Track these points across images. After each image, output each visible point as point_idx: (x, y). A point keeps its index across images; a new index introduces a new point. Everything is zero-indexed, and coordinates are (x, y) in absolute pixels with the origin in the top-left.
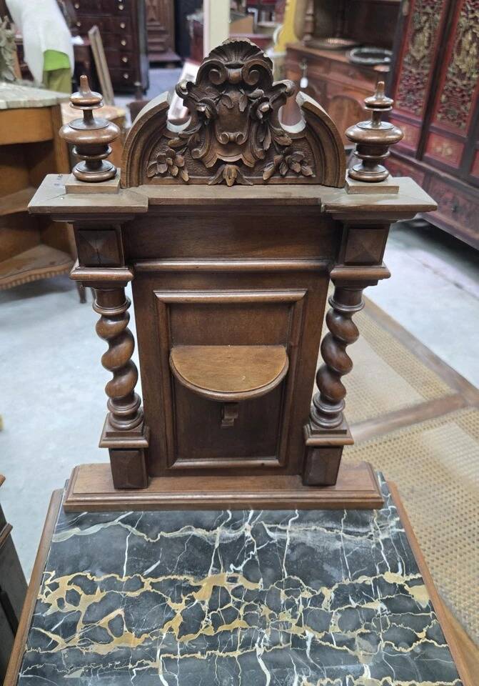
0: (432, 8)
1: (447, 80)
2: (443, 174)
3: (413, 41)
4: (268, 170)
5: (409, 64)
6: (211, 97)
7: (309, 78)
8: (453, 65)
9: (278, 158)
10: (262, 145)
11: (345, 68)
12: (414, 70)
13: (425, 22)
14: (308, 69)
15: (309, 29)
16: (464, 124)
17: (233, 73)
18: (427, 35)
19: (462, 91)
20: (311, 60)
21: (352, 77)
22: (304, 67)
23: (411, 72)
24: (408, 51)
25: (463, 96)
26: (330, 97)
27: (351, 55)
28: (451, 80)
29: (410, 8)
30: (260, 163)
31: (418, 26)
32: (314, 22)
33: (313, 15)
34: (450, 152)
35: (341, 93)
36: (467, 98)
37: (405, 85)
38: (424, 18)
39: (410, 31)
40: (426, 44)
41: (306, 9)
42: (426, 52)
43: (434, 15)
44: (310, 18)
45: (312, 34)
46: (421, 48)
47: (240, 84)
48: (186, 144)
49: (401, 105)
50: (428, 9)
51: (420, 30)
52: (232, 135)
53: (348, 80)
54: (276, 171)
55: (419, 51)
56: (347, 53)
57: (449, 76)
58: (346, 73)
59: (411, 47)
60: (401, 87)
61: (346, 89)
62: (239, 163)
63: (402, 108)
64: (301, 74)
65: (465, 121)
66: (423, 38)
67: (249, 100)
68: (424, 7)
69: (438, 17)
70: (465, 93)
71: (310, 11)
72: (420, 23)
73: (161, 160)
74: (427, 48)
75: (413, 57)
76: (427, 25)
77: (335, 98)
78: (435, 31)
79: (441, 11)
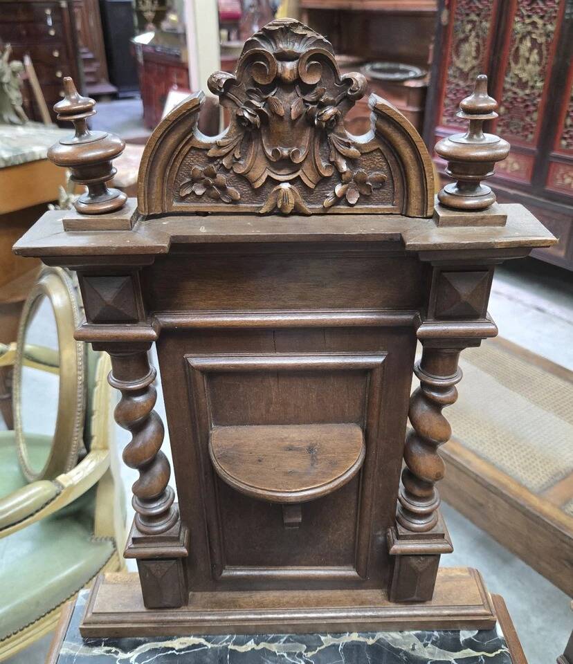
0: (478, 15)
1: (505, 90)
2: (512, 192)
3: (458, 53)
5: (455, 77)
8: (511, 74)
12: (462, 83)
13: (470, 31)
16: (531, 137)
18: (474, 44)
19: (525, 101)
23: (458, 85)
24: (452, 63)
25: (527, 106)
27: (367, 70)
28: (510, 90)
29: (450, 16)
31: (462, 36)
34: (516, 166)
36: (532, 108)
37: (452, 100)
38: (469, 27)
39: (452, 41)
40: (474, 54)
42: (475, 62)
43: (481, 22)
46: (469, 59)
49: (448, 121)
50: (473, 17)
51: (466, 39)
55: (466, 62)
56: (361, 69)
57: (507, 86)
59: (455, 58)
60: (447, 101)
63: (451, 124)
65: (531, 133)
66: (469, 48)
68: (468, 15)
69: (487, 25)
70: (529, 103)
72: (464, 32)
74: (476, 58)
75: (459, 69)
76: (473, 34)
78: (484, 40)
79: (490, 18)
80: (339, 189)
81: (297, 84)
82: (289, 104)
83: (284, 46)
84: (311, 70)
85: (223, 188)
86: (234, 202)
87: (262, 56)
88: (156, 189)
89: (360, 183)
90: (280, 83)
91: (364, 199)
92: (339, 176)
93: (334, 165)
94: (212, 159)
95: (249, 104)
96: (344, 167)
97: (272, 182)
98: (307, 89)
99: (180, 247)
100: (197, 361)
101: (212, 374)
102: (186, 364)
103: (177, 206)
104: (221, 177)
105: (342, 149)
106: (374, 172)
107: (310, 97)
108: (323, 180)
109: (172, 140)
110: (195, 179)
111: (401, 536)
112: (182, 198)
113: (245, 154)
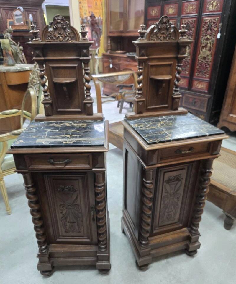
4: (168, 38)
6: (161, 25)
7: (113, 64)
9: (169, 36)
10: (167, 34)
11: (126, 59)
14: (112, 61)
15: (109, 48)
17: (164, 21)
20: (113, 58)
21: (129, 62)
22: (111, 61)
27: (127, 54)
30: (167, 37)
32: (111, 46)
33: (110, 43)
35: (126, 68)
41: (108, 41)
44: (109, 44)
45: (111, 50)
47: (165, 23)
48: (156, 33)
52: (163, 32)
53: (127, 63)
54: (169, 39)
56: (126, 54)
58: (127, 61)
61: (128, 66)
62: (164, 37)
64: (110, 63)
67: (166, 25)
71: (109, 42)
73: (152, 37)
77: (124, 69)
80: (68, 38)
81: (60, 23)
82: (60, 26)
83: (58, 18)
84: (62, 21)
85: (52, 38)
86: (54, 40)
87: (55, 19)
88: (44, 38)
89: (70, 37)
90: (58, 23)
91: (71, 39)
92: (67, 36)
93: (67, 34)
94: (51, 33)
95: (55, 26)
96: (68, 34)
97: (59, 37)
98: (62, 23)
99: (46, 44)
100: (51, 65)
101: (53, 68)
102: (49, 66)
103: (46, 40)
104: (52, 36)
105: (67, 32)
106: (72, 35)
107: (62, 25)
108: (66, 37)
109: (45, 31)
110: (49, 37)
111: (86, 100)
112: (47, 39)
113: (55, 33)
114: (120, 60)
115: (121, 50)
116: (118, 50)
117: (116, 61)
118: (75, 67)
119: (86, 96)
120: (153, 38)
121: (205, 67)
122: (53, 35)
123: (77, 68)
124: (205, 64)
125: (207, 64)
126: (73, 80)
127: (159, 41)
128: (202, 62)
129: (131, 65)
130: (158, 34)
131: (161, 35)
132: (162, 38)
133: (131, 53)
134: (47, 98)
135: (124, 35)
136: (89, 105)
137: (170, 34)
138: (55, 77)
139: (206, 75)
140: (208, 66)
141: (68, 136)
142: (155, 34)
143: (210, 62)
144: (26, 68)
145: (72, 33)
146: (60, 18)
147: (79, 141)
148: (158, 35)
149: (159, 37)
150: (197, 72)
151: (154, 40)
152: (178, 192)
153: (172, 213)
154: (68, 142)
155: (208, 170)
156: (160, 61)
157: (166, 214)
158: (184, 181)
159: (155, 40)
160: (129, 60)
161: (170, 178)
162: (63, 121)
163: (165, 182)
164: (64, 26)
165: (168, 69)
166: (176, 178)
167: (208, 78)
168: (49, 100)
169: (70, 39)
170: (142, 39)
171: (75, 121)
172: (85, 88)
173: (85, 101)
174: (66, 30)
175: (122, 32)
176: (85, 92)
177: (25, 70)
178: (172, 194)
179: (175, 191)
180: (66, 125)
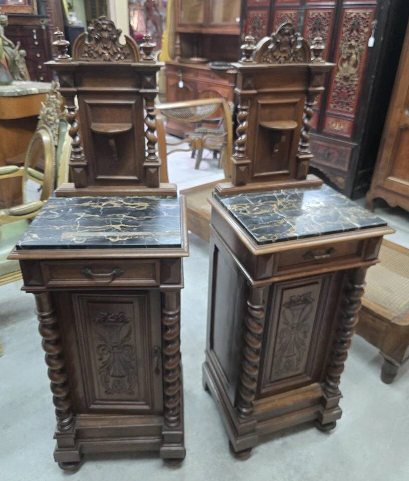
4: (291, 59)
6: (280, 38)
7: (184, 81)
9: (294, 55)
10: (290, 52)
11: (207, 73)
14: (182, 76)
15: (178, 52)
17: (287, 31)
20: (184, 70)
21: (213, 78)
22: (180, 75)
26: (200, 91)
27: (210, 65)
30: (290, 57)
32: (181, 48)
33: (180, 44)
35: (207, 88)
41: (175, 40)
44: (178, 46)
45: (181, 55)
47: (288, 34)
48: (272, 51)
52: (284, 48)
53: (210, 80)
54: (294, 60)
56: (207, 65)
58: (209, 77)
61: (210, 86)
62: (285, 57)
64: (179, 79)
67: (289, 38)
71: (178, 42)
73: (265, 57)
77: (204, 92)
80: (119, 55)
81: (106, 30)
82: (106, 35)
83: (104, 22)
84: (110, 27)
85: (92, 55)
86: (95, 58)
87: (98, 24)
88: (77, 54)
89: (124, 54)
90: (103, 30)
91: (125, 58)
92: (118, 52)
93: (117, 50)
94: (89, 47)
95: (97, 35)
96: (119, 49)
97: (103, 53)
98: (109, 31)
99: (81, 66)
100: (88, 101)
101: (92, 105)
102: (85, 102)
103: (82, 59)
104: (92, 52)
105: (119, 46)
106: (127, 51)
107: (110, 33)
108: (115, 54)
109: (80, 42)
110: (86, 52)
111: (147, 162)
112: (83, 57)
113: (97, 46)
114: (197, 75)
115: (198, 56)
116: (193, 56)
117: (191, 76)
118: (130, 106)
119: (147, 154)
120: (267, 58)
121: (346, 94)
122: (92, 50)
123: (134, 107)
124: (348, 88)
125: (350, 90)
126: (125, 127)
127: (276, 65)
128: (342, 86)
129: (217, 85)
130: (274, 52)
131: (279, 54)
132: (282, 59)
133: (216, 63)
134: (78, 157)
135: (204, 31)
136: (152, 171)
137: (295, 52)
138: (95, 121)
139: (348, 107)
140: (352, 93)
141: (118, 227)
142: (270, 52)
143: (356, 85)
144: (31, 91)
145: (127, 48)
146: (107, 22)
147: (137, 237)
148: (275, 54)
149: (277, 57)
150: (334, 102)
151: (268, 62)
152: (304, 322)
153: (295, 358)
154: (118, 239)
155: (357, 286)
156: (277, 98)
157: (284, 360)
158: (315, 304)
159: (271, 61)
160: (213, 75)
161: (293, 299)
162: (106, 198)
163: (284, 305)
164: (113, 35)
165: (291, 110)
166: (302, 298)
167: (351, 113)
168: (82, 161)
169: (123, 58)
170: (248, 60)
171: (127, 197)
172: (147, 141)
173: (146, 164)
174: (116, 42)
175: (201, 26)
176: (147, 148)
177: (30, 93)
178: (295, 326)
179: (301, 319)
180: (112, 205)
